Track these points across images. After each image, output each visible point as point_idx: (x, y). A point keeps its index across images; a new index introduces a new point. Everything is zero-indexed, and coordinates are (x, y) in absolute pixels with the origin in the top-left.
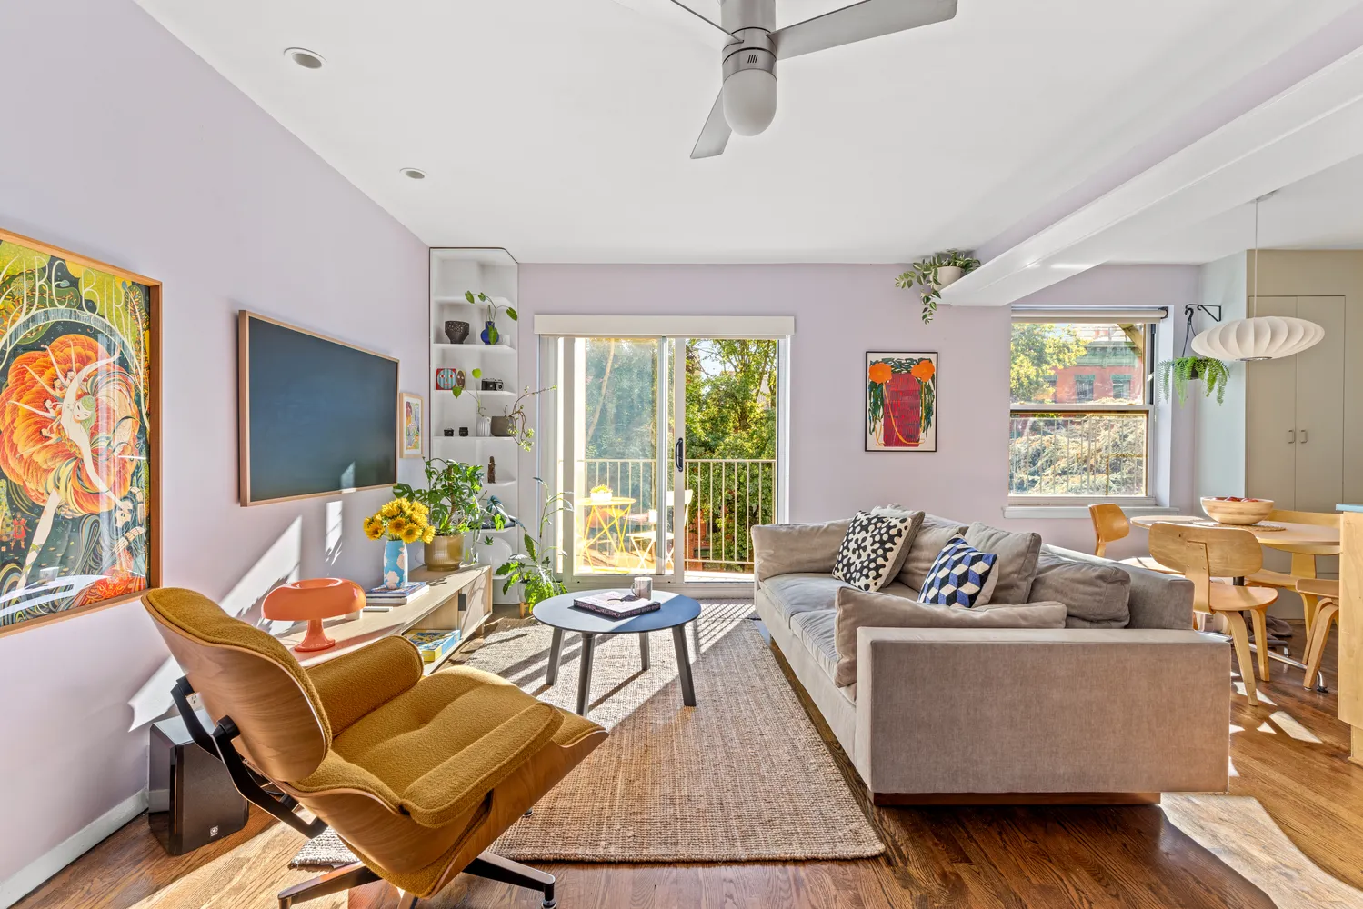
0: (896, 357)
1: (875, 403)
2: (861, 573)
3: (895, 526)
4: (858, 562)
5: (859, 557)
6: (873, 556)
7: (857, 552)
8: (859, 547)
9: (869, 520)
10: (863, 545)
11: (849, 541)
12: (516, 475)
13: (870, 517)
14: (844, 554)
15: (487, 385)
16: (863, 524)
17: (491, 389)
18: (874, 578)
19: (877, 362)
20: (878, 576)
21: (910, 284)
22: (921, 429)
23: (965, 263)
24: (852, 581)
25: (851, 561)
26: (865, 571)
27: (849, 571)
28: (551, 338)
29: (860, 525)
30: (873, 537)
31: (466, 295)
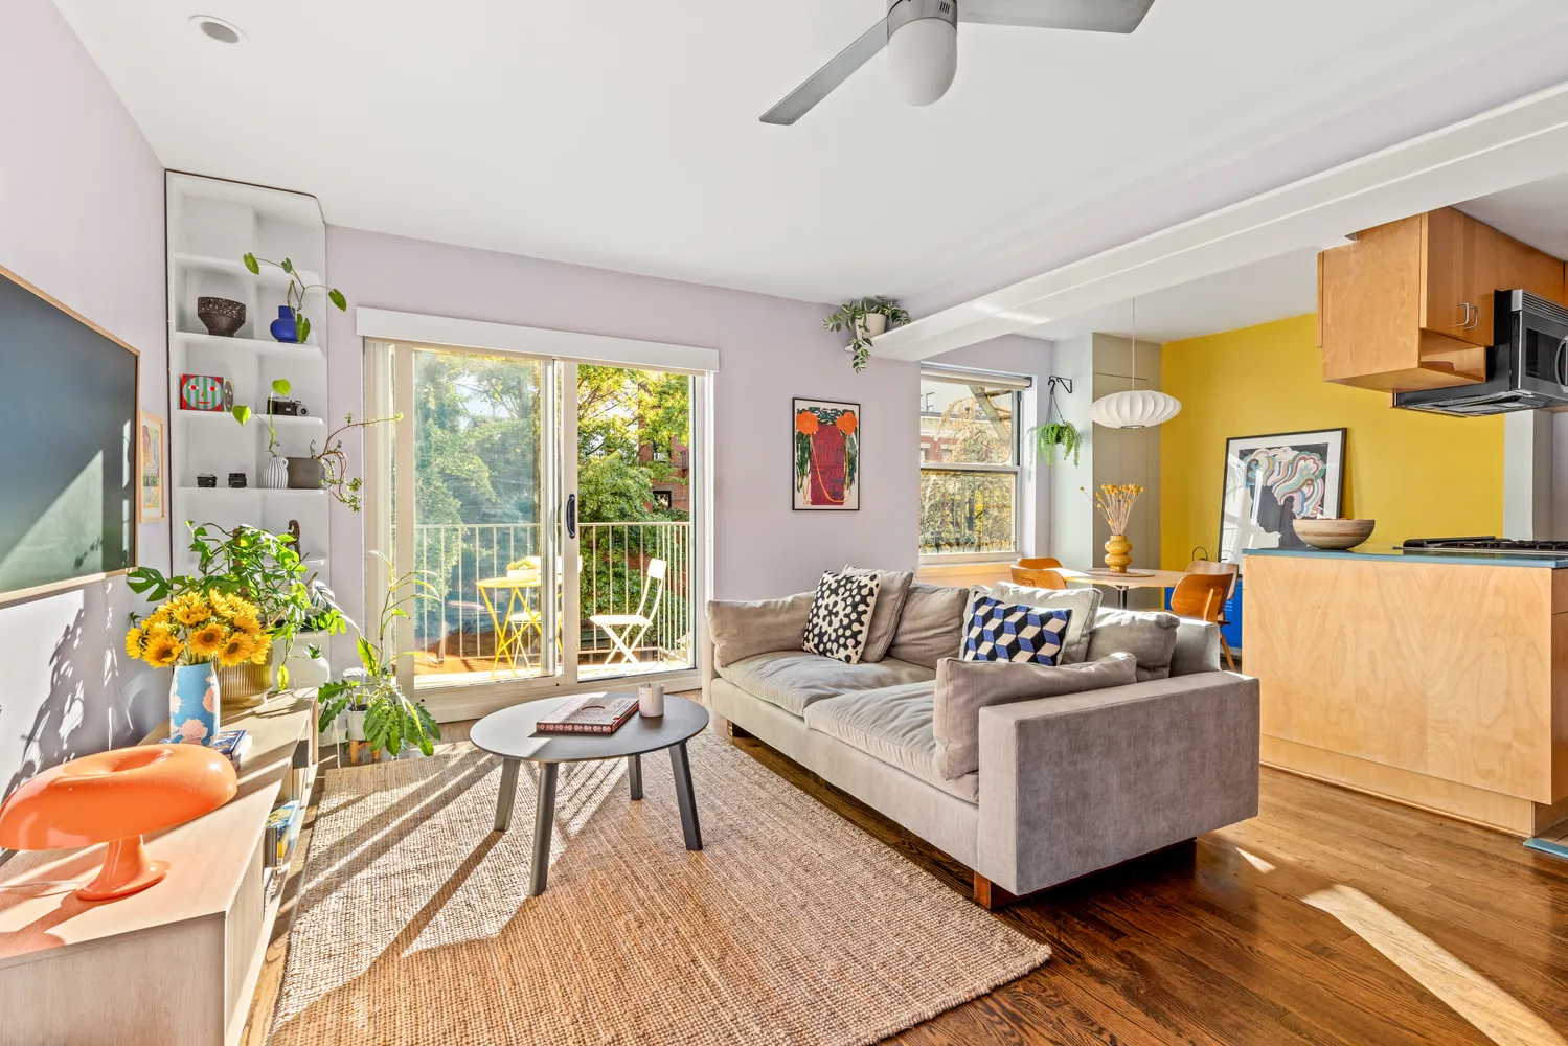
0: (822, 406)
1: (803, 456)
2: (838, 643)
3: (866, 585)
4: (830, 630)
5: (830, 624)
6: (846, 622)
7: (828, 618)
8: (830, 613)
9: (838, 582)
10: (834, 611)
11: (818, 608)
12: (327, 551)
13: (839, 578)
14: (814, 623)
15: (278, 408)
16: (833, 587)
17: (288, 414)
18: (854, 647)
19: (804, 410)
20: (857, 644)
21: (838, 328)
22: (846, 487)
23: (894, 315)
24: (829, 654)
25: (823, 631)
26: (842, 641)
27: (821, 642)
28: (379, 344)
29: (829, 588)
30: (844, 600)
31: (245, 258)
